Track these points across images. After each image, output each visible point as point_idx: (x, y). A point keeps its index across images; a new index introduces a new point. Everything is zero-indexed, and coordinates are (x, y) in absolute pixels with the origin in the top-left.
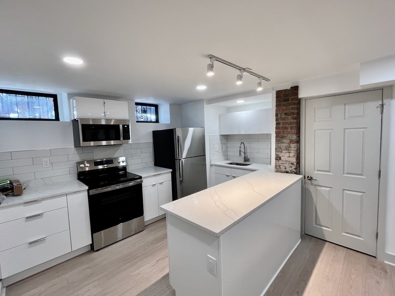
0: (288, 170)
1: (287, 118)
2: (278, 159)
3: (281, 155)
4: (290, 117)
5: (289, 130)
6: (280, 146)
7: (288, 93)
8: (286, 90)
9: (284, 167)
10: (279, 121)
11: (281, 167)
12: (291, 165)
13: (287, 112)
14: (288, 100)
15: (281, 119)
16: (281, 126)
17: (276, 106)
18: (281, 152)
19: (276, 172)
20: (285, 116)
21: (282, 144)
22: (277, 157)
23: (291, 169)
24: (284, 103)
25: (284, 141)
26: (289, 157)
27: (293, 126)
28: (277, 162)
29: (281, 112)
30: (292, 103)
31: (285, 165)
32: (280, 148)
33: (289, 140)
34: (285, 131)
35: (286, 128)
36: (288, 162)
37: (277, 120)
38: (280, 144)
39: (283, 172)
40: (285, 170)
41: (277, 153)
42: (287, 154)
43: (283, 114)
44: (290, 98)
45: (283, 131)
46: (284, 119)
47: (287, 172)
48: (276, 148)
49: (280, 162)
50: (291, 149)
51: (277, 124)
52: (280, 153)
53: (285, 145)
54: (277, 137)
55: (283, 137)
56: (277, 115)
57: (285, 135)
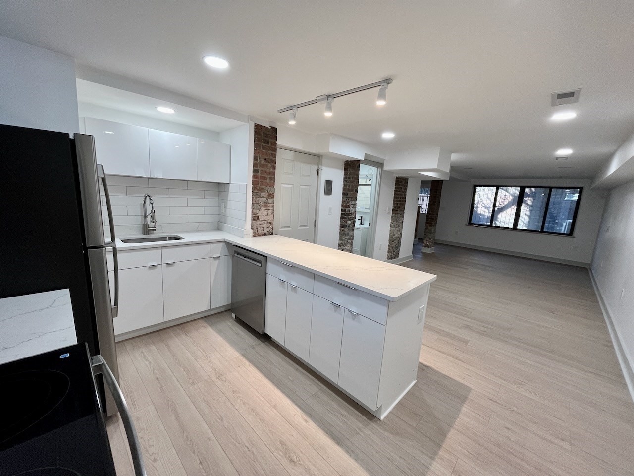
0: (265, 231)
1: (267, 165)
2: (256, 218)
3: (259, 213)
4: (269, 165)
5: (268, 181)
6: (259, 201)
7: (268, 133)
8: (266, 128)
9: (262, 229)
10: (257, 167)
11: (259, 228)
12: (268, 225)
13: (266, 157)
14: (268, 143)
15: (260, 166)
16: (259, 174)
17: (255, 146)
18: (259, 209)
19: (254, 236)
20: (265, 163)
21: (260, 199)
22: (254, 216)
23: (268, 229)
24: (264, 144)
25: (262, 194)
26: (267, 215)
27: (272, 177)
28: (254, 223)
29: (260, 156)
30: (272, 147)
31: (263, 226)
32: (258, 204)
33: (267, 194)
34: (264, 181)
35: (265, 178)
36: (266, 221)
37: (255, 165)
38: (258, 199)
39: (260, 236)
40: (263, 232)
41: (254, 211)
42: (266, 212)
43: (263, 159)
44: (270, 140)
45: (262, 182)
46: (262, 166)
47: (265, 234)
48: (253, 205)
49: (258, 222)
50: (269, 205)
51: (255, 171)
52: (257, 211)
53: (264, 200)
54: (254, 188)
55: (261, 190)
56: (255, 158)
57: (264, 187)
